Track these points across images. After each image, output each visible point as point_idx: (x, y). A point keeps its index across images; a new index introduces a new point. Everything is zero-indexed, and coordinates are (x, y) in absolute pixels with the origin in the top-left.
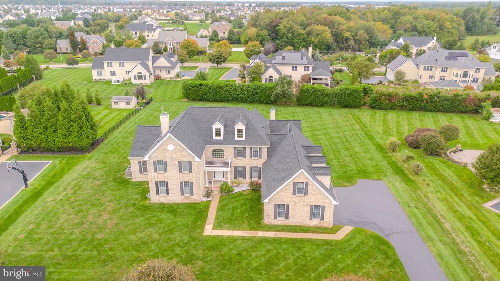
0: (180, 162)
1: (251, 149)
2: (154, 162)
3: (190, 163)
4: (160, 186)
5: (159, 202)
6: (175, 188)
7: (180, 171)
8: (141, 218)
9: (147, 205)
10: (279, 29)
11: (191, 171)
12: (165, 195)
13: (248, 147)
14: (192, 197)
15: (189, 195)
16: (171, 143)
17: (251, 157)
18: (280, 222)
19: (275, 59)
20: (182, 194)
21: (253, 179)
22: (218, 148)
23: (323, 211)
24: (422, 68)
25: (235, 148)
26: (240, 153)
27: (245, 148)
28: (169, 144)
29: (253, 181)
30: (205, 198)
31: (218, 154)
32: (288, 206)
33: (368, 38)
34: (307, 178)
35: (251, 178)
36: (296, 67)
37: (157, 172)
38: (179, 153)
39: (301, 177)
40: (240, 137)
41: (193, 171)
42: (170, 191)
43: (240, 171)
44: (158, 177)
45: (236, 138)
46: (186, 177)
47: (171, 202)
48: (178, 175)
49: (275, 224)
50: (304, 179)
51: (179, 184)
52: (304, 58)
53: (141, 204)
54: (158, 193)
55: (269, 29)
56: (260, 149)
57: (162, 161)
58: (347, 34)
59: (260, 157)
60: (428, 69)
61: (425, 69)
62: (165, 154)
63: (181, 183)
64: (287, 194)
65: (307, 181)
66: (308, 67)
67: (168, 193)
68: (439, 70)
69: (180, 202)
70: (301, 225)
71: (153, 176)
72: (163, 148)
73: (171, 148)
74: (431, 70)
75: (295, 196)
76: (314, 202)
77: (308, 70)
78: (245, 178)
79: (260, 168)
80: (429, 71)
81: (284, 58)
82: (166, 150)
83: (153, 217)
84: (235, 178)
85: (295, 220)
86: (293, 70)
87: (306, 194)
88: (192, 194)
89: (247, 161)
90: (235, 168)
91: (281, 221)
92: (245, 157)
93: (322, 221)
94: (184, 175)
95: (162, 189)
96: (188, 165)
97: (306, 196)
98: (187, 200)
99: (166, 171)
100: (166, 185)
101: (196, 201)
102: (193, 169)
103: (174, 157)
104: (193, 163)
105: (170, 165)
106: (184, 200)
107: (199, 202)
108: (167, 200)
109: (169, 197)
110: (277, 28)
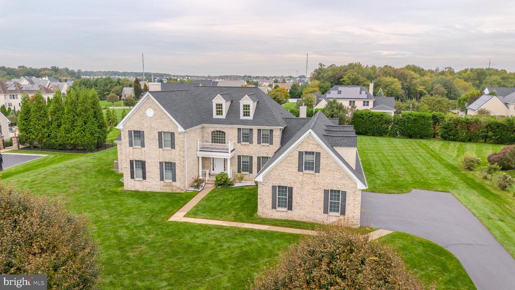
0: (160, 133)
1: (259, 130)
2: (130, 132)
3: (172, 134)
4: (136, 168)
5: (133, 189)
6: (153, 170)
7: (160, 146)
8: (101, 201)
9: (118, 191)
10: (344, 81)
11: (173, 146)
12: (141, 179)
13: (255, 129)
14: (174, 183)
15: (171, 181)
16: (150, 107)
17: (259, 143)
18: (279, 214)
19: (329, 93)
20: (162, 179)
22: (218, 129)
23: (344, 200)
24: (512, 107)
25: (239, 129)
26: (245, 137)
27: (251, 130)
28: (148, 108)
30: (193, 189)
31: (218, 137)
32: (291, 189)
33: (446, 92)
34: (318, 145)
36: (354, 102)
37: (132, 146)
39: (309, 144)
40: (247, 115)
41: (176, 146)
42: (147, 174)
43: (245, 162)
44: (133, 153)
45: (242, 117)
46: (168, 155)
47: (148, 190)
48: (158, 152)
49: (272, 217)
50: (313, 146)
51: (159, 165)
52: (364, 92)
53: (112, 190)
54: (132, 177)
55: (332, 81)
56: (271, 131)
57: (140, 131)
58: (421, 88)
59: (271, 143)
62: (143, 122)
63: (161, 163)
64: (289, 169)
65: (318, 150)
66: (368, 102)
67: (144, 177)
69: (159, 190)
70: (312, 221)
71: (128, 152)
72: (141, 113)
73: (150, 113)
75: (301, 173)
76: (329, 184)
77: (368, 105)
78: (251, 172)
81: (340, 92)
82: (144, 116)
83: (117, 201)
84: (239, 172)
85: (302, 212)
86: (350, 105)
87: (317, 171)
88: (174, 180)
89: (255, 148)
90: (239, 157)
91: (281, 213)
92: (251, 143)
93: (343, 217)
94: (165, 152)
95: (138, 172)
96: (169, 138)
97: (317, 174)
98: (168, 188)
99: (143, 145)
100: (142, 164)
101: (178, 191)
102: (175, 143)
103: (153, 126)
104: (176, 135)
105: (147, 137)
106: (165, 188)
107: (183, 192)
108: (143, 187)
109: (145, 183)
110: (340, 80)
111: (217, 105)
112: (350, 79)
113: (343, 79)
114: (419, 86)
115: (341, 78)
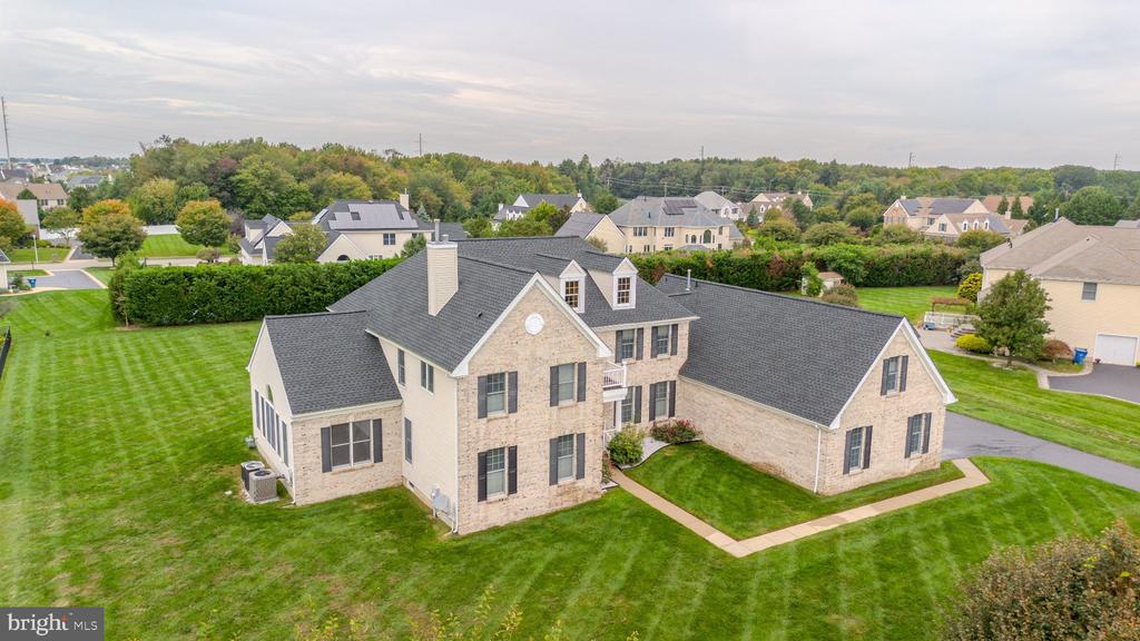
0: (555, 371)
1: (655, 329)
2: (483, 380)
3: (582, 367)
4: (494, 468)
5: (483, 527)
6: (534, 464)
7: (554, 401)
9: (456, 544)
11: (581, 395)
12: (504, 495)
13: (647, 326)
14: (580, 483)
15: (574, 479)
16: (535, 310)
17: (654, 355)
19: (335, 219)
20: (554, 480)
21: (657, 419)
23: (928, 428)
24: (630, 232)
25: (619, 333)
26: (628, 348)
27: (641, 330)
28: (530, 313)
29: (658, 425)
32: (870, 430)
34: (909, 341)
35: (652, 417)
36: (393, 235)
37: (486, 416)
38: (554, 340)
39: (896, 343)
40: (624, 301)
41: (588, 394)
42: (520, 479)
43: (627, 401)
44: (488, 433)
45: (615, 306)
46: (568, 418)
47: (519, 518)
48: (547, 416)
49: (844, 490)
50: (901, 347)
51: (548, 447)
54: (483, 496)
55: (210, 180)
56: (675, 327)
59: (674, 352)
60: (640, 234)
61: (635, 234)
62: (515, 349)
63: (553, 443)
64: (871, 395)
65: (907, 351)
67: (513, 489)
68: (661, 232)
69: (545, 511)
70: (891, 476)
71: (474, 432)
72: (512, 327)
73: (534, 323)
74: (645, 234)
75: (884, 398)
76: (914, 406)
79: (673, 384)
80: (643, 238)
82: (519, 333)
85: (882, 465)
86: (386, 243)
87: (903, 387)
88: (581, 474)
89: (646, 367)
91: (855, 478)
92: (639, 357)
93: (925, 455)
94: (564, 412)
95: (498, 477)
96: (575, 376)
97: (902, 393)
98: (566, 498)
99: (513, 407)
100: (511, 457)
101: (589, 498)
102: (587, 387)
103: (539, 354)
104: (588, 366)
105: (525, 385)
106: (559, 500)
107: (597, 497)
108: (507, 514)
109: (515, 501)
110: (232, 178)
111: (567, 283)
112: (258, 176)
113: (238, 177)
114: (390, 190)
115: (233, 174)
